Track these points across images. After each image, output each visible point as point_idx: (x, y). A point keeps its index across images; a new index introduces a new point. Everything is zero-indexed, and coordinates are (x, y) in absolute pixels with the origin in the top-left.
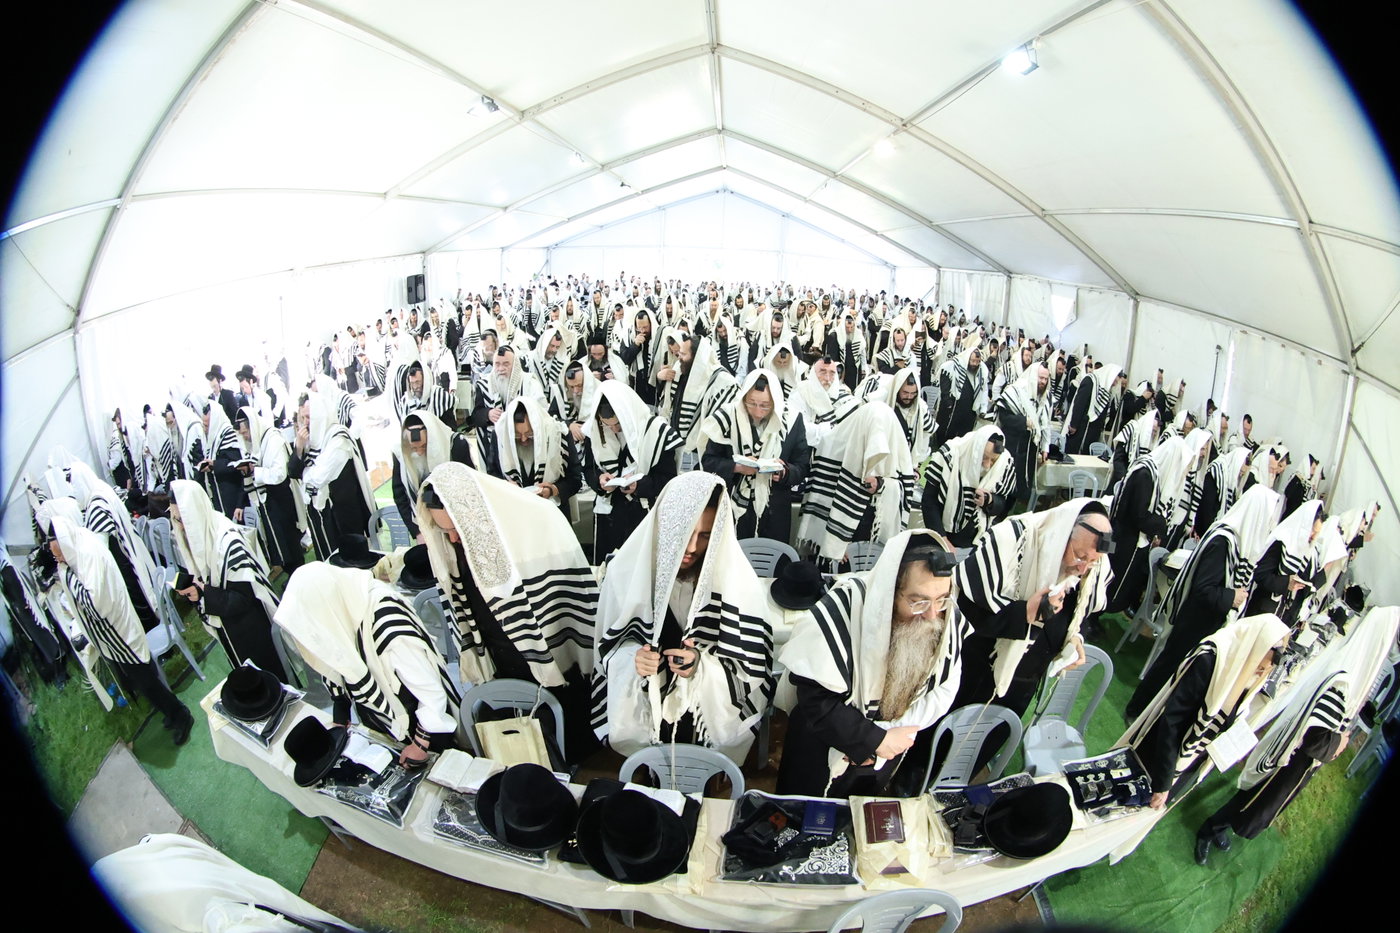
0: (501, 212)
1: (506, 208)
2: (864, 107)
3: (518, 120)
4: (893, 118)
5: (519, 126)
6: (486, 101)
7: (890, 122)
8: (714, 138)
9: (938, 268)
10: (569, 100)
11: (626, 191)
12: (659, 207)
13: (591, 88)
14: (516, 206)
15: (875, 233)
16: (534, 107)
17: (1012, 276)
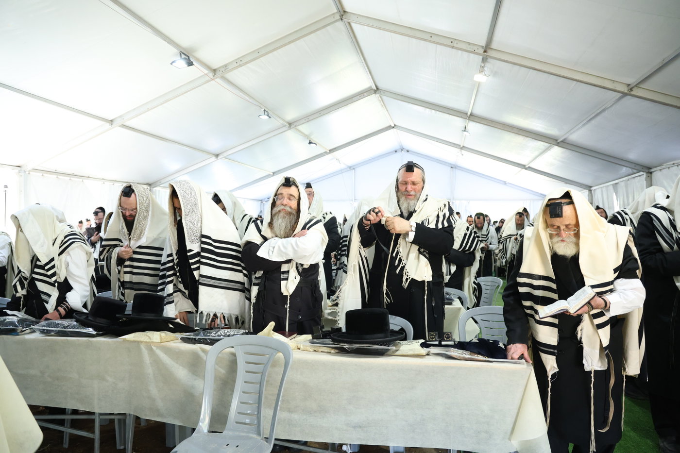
0: (214, 158)
1: (217, 156)
2: (452, 44)
3: (212, 77)
4: (475, 48)
5: (213, 82)
6: (183, 56)
7: (474, 52)
8: (374, 98)
9: (589, 188)
10: (247, 63)
11: (315, 150)
12: (350, 167)
13: (260, 54)
14: (225, 154)
15: (523, 167)
16: (222, 67)
17: (652, 170)
